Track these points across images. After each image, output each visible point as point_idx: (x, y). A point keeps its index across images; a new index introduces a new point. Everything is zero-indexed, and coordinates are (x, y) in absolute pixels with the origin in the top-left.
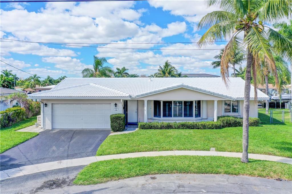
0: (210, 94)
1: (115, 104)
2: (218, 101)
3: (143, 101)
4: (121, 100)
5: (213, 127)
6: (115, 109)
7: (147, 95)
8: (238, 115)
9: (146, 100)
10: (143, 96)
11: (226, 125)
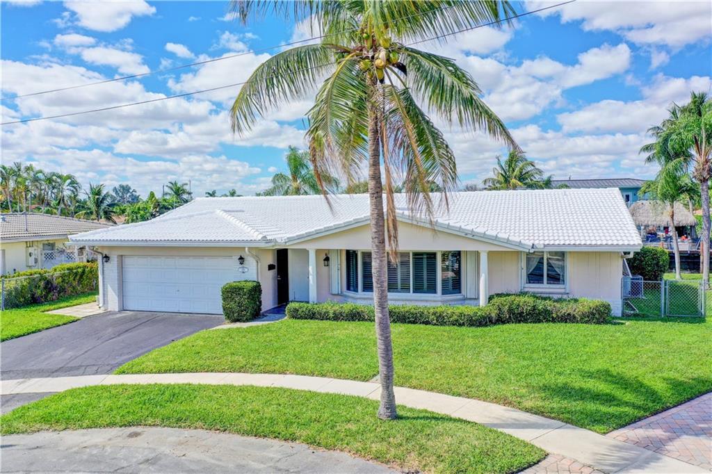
0: (463, 235)
1: (240, 259)
2: (490, 254)
3: (306, 252)
4: (245, 248)
5: (462, 322)
6: (240, 270)
7: (309, 238)
8: (563, 291)
9: (312, 248)
10: (303, 240)
11: (510, 317)
